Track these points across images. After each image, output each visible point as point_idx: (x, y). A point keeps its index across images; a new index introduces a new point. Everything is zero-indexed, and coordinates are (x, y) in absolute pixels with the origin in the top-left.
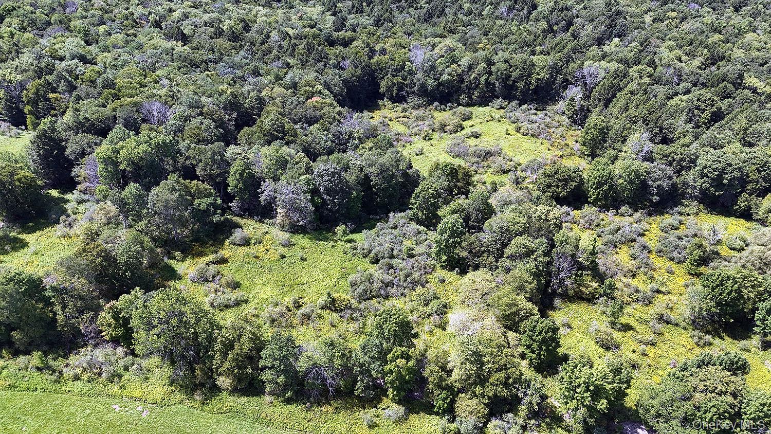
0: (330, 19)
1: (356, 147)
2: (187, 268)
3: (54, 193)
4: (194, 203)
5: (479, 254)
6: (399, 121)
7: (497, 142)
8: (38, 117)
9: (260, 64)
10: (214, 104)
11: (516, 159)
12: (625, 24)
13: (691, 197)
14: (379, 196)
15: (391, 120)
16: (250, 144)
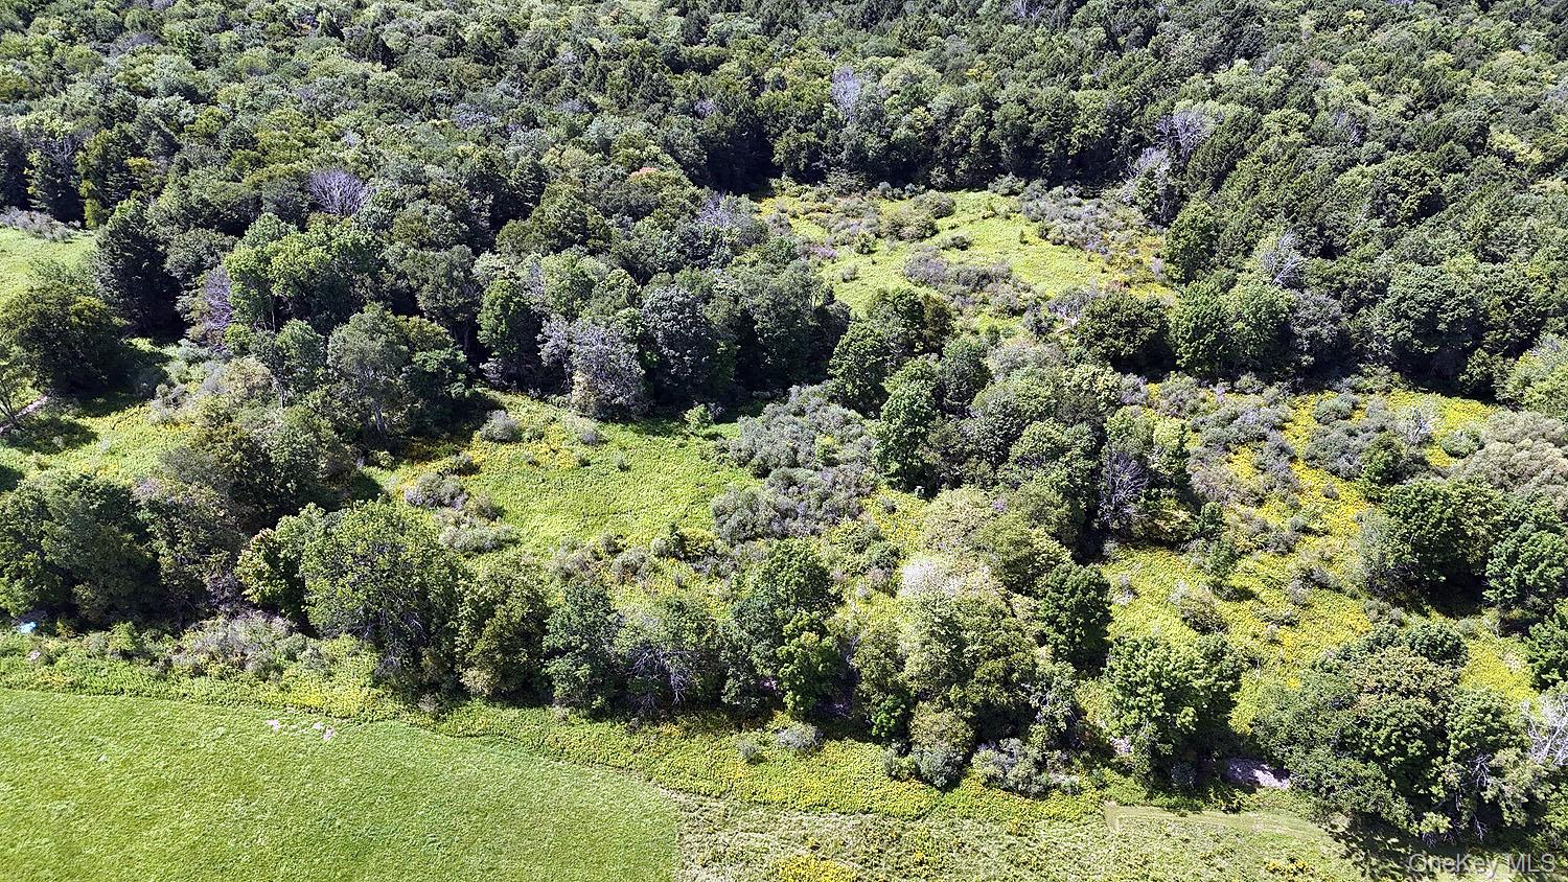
0: (674, 22)
1: (726, 261)
2: (402, 482)
3: (143, 344)
4: (414, 360)
5: (961, 458)
6: (809, 219)
7: (1002, 256)
8: (107, 203)
9: (537, 106)
10: (448, 179)
11: (1038, 289)
12: (1260, 33)
13: (1377, 359)
14: (771, 354)
15: (794, 216)
16: (519, 253)
